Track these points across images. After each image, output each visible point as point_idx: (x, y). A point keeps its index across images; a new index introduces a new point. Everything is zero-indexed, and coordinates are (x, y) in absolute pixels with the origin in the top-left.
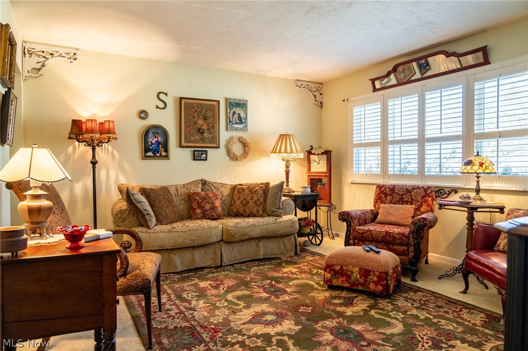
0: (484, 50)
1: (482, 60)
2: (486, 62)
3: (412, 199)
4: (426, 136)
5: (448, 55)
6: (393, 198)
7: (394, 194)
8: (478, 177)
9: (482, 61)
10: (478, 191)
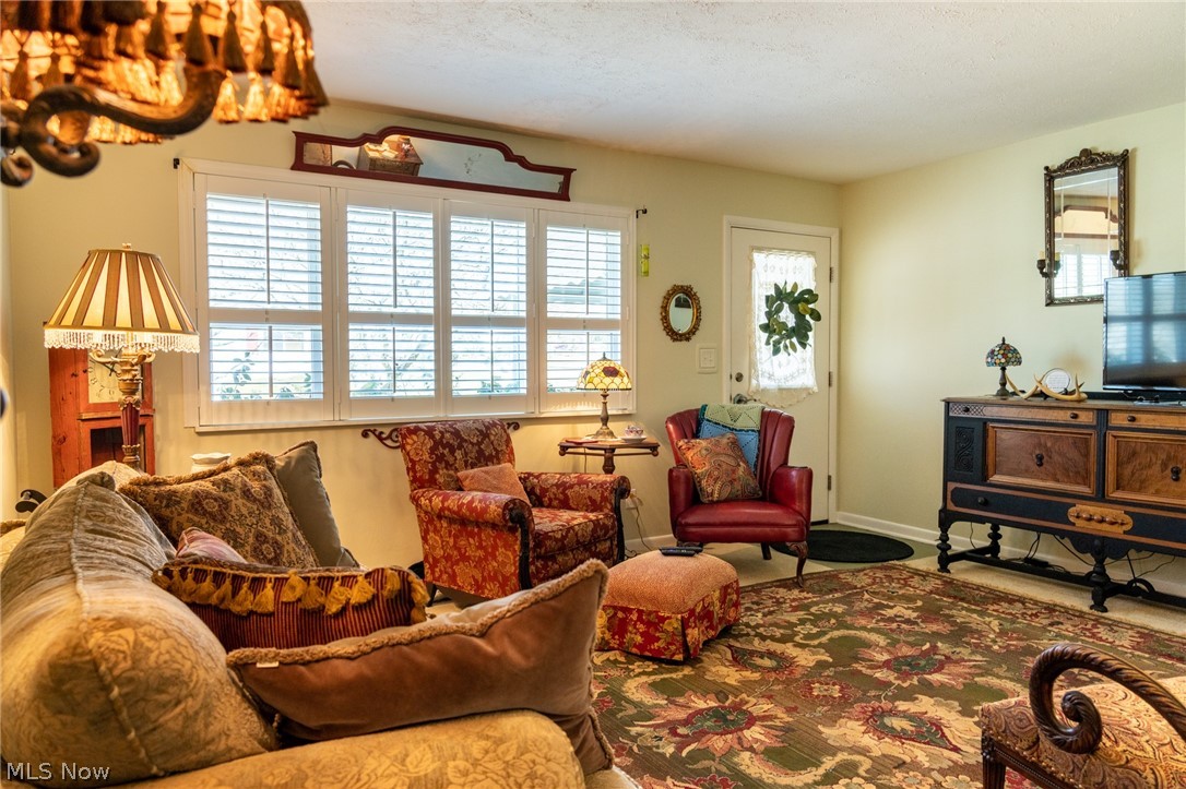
0: (567, 173)
1: (555, 189)
2: (563, 195)
3: (495, 449)
4: (454, 312)
5: (509, 156)
6: (466, 454)
7: (465, 445)
8: (605, 396)
9: (556, 191)
10: (605, 419)
